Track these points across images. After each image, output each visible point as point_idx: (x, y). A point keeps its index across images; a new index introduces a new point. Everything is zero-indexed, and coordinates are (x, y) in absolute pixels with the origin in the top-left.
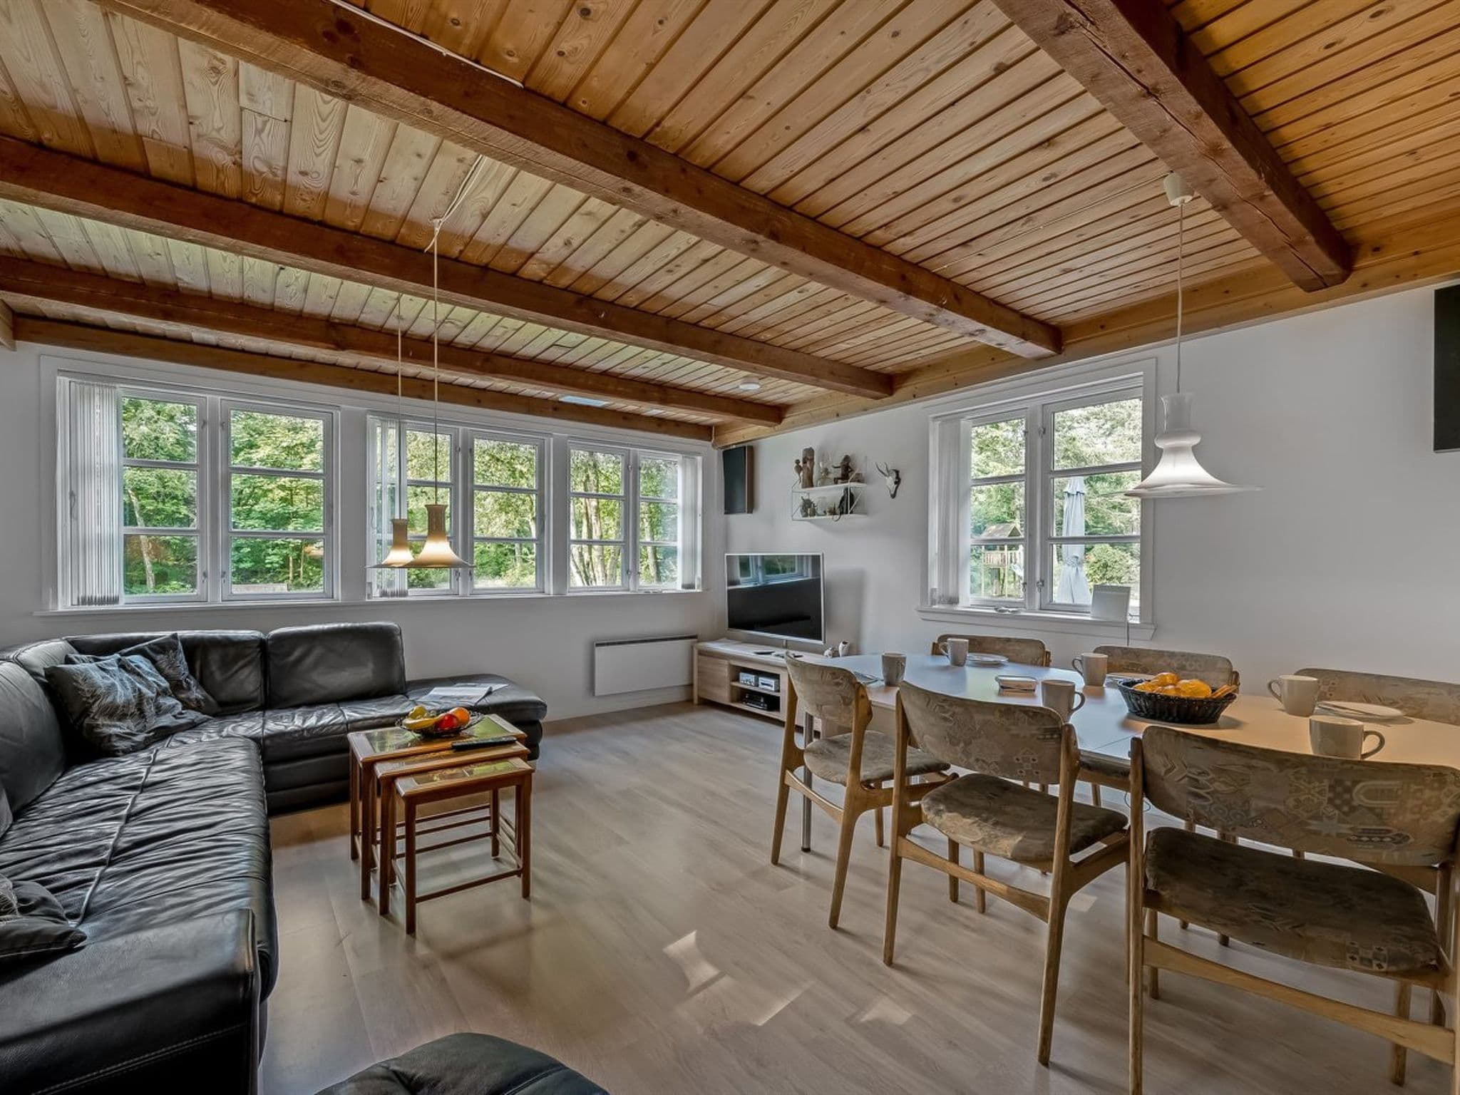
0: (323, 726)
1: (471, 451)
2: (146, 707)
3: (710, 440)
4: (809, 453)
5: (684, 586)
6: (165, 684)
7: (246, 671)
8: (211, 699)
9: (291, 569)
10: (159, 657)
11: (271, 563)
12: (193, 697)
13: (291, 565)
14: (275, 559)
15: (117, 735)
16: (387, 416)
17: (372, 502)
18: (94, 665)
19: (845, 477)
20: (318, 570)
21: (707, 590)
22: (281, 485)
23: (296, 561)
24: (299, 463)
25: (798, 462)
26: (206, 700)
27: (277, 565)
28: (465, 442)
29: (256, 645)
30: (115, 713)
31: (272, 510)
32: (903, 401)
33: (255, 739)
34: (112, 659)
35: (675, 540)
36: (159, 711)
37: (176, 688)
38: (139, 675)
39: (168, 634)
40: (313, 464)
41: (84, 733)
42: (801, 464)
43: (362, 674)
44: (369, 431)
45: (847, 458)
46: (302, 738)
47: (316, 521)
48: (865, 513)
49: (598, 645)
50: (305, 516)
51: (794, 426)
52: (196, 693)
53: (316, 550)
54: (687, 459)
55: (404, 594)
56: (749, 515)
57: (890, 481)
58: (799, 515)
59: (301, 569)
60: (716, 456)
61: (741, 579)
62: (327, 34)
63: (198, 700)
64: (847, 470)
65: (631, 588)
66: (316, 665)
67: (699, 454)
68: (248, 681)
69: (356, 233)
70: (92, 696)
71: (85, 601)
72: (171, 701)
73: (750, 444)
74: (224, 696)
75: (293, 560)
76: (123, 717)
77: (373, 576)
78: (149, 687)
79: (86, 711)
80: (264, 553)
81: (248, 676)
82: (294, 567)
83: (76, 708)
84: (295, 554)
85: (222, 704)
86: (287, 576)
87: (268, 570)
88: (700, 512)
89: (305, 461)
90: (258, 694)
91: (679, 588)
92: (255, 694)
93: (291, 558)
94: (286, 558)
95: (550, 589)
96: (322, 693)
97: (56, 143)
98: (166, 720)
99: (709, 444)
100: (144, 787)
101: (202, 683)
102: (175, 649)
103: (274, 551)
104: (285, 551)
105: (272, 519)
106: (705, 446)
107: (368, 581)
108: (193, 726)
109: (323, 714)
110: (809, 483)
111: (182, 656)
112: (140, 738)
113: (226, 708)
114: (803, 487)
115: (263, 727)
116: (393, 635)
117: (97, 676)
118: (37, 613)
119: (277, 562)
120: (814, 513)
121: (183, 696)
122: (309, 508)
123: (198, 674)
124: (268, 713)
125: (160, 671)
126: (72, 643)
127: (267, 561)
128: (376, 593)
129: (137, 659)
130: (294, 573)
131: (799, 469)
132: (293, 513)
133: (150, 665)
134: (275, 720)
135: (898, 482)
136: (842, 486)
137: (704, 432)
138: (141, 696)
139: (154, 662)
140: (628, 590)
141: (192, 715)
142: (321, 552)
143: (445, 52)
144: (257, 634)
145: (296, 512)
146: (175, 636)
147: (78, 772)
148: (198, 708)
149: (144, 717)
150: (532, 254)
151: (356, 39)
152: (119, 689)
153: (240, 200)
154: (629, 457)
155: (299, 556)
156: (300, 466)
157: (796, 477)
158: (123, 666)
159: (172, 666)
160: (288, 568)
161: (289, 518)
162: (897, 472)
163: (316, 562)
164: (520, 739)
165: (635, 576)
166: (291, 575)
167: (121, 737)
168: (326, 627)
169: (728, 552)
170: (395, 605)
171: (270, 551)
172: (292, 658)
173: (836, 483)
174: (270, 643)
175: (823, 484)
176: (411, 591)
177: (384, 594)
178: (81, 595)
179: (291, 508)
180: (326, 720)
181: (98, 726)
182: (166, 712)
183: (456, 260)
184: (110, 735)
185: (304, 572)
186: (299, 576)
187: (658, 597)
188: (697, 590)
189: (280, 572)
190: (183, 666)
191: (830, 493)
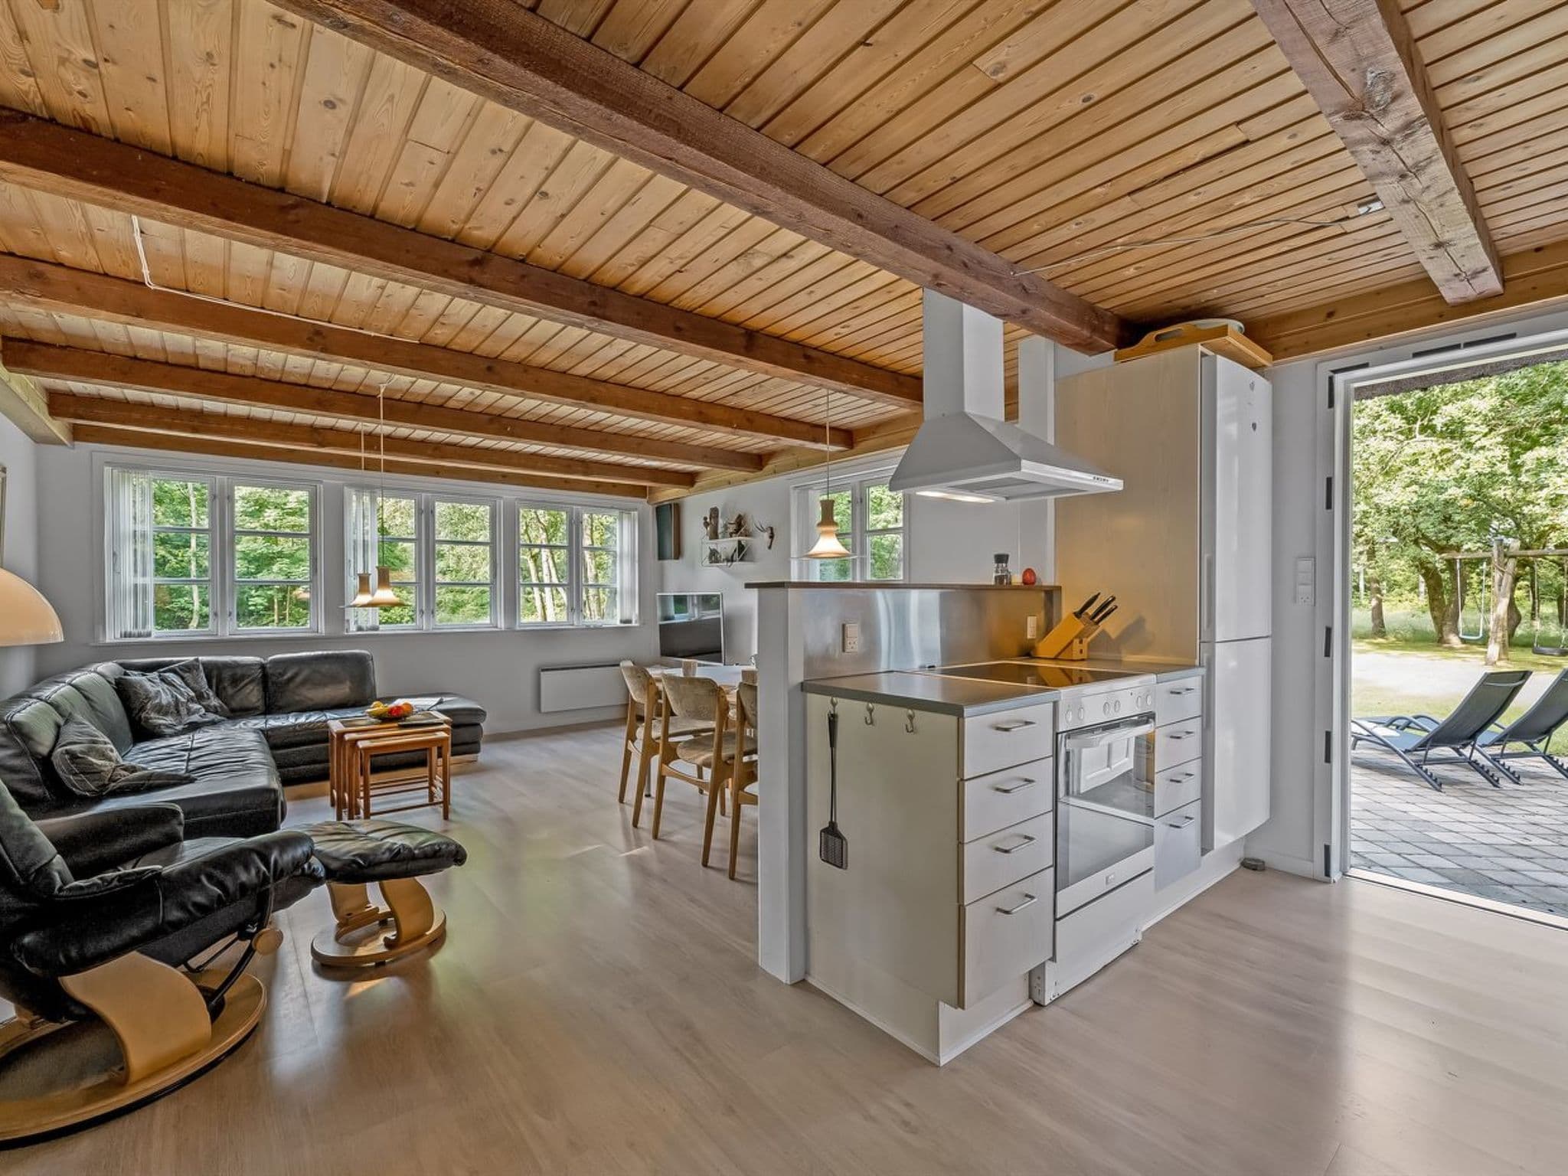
0: (310, 723)
1: (433, 512)
2: (181, 708)
3: (645, 497)
4: (714, 512)
5: (621, 622)
6: (192, 694)
7: (251, 687)
8: (225, 707)
9: (276, 611)
10: (186, 675)
11: (255, 605)
12: (212, 704)
13: (276, 607)
14: (259, 600)
15: (164, 725)
16: (361, 488)
17: (349, 555)
18: (144, 678)
19: (737, 531)
20: (305, 611)
21: (644, 624)
22: (265, 524)
23: (281, 603)
24: (284, 501)
25: (705, 519)
26: (221, 707)
27: (262, 607)
28: (427, 506)
29: (258, 667)
30: (161, 710)
31: (256, 550)
32: (767, 476)
33: (262, 731)
34: (155, 674)
35: (615, 582)
36: (190, 712)
37: (200, 697)
38: (174, 686)
39: (192, 658)
40: (299, 502)
41: (142, 723)
42: (708, 520)
43: (343, 690)
44: (346, 500)
45: (740, 516)
46: (295, 731)
47: (302, 560)
48: (752, 561)
49: (543, 670)
50: (291, 556)
51: (703, 490)
52: (215, 702)
53: (302, 593)
54: (624, 515)
55: (377, 629)
56: (677, 561)
57: (766, 535)
58: (707, 562)
59: (287, 611)
60: (650, 511)
61: (676, 616)
62: (309, 339)
63: (215, 707)
64: (740, 525)
65: (575, 623)
66: (304, 683)
67: (636, 509)
68: (253, 695)
69: (330, 389)
70: (146, 698)
71: (126, 635)
72: (197, 706)
73: (675, 502)
74: (234, 705)
75: (279, 602)
76: (166, 714)
77: (350, 614)
78: (182, 694)
79: (142, 709)
80: (246, 595)
81: (252, 690)
82: (279, 609)
83: (137, 705)
84: (280, 595)
85: (233, 711)
86: (271, 619)
87: (251, 613)
88: (637, 558)
89: (290, 498)
90: (260, 704)
91: (618, 624)
92: (257, 704)
93: (276, 600)
94: (271, 600)
95: (502, 624)
96: (310, 703)
97: (145, 357)
98: (195, 718)
99: (645, 501)
100: (192, 749)
101: (218, 695)
102: (197, 669)
103: (258, 593)
104: (269, 592)
105: (256, 559)
106: (641, 503)
107: (346, 618)
108: (213, 723)
109: (310, 716)
110: (714, 535)
111: (202, 674)
112: (179, 728)
113: (237, 713)
114: (711, 539)
115: (266, 723)
116: (366, 661)
117: (148, 685)
118: (92, 644)
119: (261, 604)
120: (717, 561)
121: (204, 703)
122: (296, 547)
123: (214, 688)
124: (268, 716)
125: (188, 685)
126: (121, 665)
127: (250, 603)
128: (353, 629)
129: (171, 676)
130: (279, 615)
131: (706, 524)
132: (278, 553)
133: (180, 680)
134: (275, 719)
135: (772, 537)
136: (736, 538)
137: (641, 492)
138: (177, 701)
139: (183, 678)
140: (573, 625)
141: (211, 716)
142: (307, 596)
143: (373, 334)
144: (258, 659)
145: (280, 552)
146: (197, 660)
147: (142, 745)
148: (216, 712)
149: (180, 715)
150: (451, 398)
151: (324, 337)
152: (163, 695)
153: (254, 376)
154: (572, 513)
155: (284, 597)
156: (285, 504)
157: (704, 531)
158: (163, 680)
159: (196, 682)
160: (273, 609)
161: (272, 558)
162: (772, 529)
163: (304, 604)
164: (446, 722)
165: (578, 613)
166: (276, 617)
167: (167, 726)
168: (312, 653)
169: (662, 592)
170: (369, 637)
171: (253, 592)
172: (285, 677)
173: (731, 536)
174: (268, 666)
175: (723, 537)
176: (382, 627)
177: (360, 629)
178: (123, 631)
179: (275, 547)
180: (312, 719)
181: (151, 718)
182: (193, 714)
183: (400, 400)
184: (160, 725)
185: (290, 614)
186: (284, 619)
187: (598, 630)
188: (634, 624)
189: (264, 615)
190: (204, 681)
191: (727, 545)
